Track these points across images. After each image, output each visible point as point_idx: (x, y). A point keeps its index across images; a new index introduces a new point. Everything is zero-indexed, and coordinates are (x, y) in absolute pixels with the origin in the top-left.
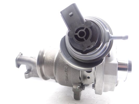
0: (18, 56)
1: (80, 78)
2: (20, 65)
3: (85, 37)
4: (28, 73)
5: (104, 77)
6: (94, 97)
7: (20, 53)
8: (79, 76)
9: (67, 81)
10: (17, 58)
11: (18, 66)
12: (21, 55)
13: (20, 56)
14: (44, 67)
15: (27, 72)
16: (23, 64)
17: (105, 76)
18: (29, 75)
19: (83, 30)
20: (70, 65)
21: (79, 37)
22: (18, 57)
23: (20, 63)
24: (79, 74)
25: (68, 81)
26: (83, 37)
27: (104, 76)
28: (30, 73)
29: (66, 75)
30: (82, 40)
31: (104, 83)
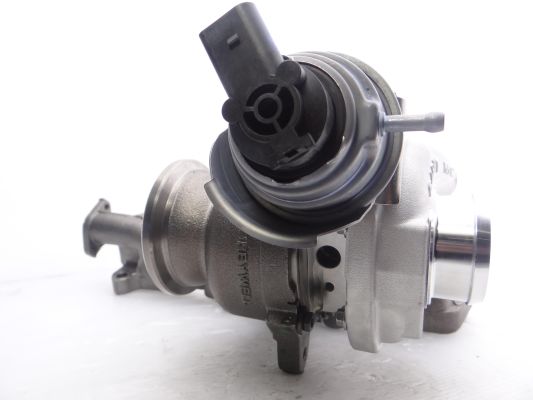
0: (93, 211)
1: (292, 285)
2: (101, 245)
3: (278, 120)
4: (124, 275)
5: (375, 278)
6: (373, 375)
7: (101, 200)
8: (290, 275)
9: (248, 297)
10: (87, 220)
11: (92, 248)
12: (103, 210)
13: (100, 212)
14: (166, 244)
15: (121, 273)
16: (109, 243)
17: (380, 274)
18: (128, 281)
19: (273, 96)
20: (242, 226)
21: (259, 118)
22: (93, 217)
23: (98, 236)
24: (290, 268)
25: (250, 295)
26: (273, 120)
27: (375, 275)
28: (134, 274)
29: (243, 272)
30: (268, 130)
31: (377, 303)
